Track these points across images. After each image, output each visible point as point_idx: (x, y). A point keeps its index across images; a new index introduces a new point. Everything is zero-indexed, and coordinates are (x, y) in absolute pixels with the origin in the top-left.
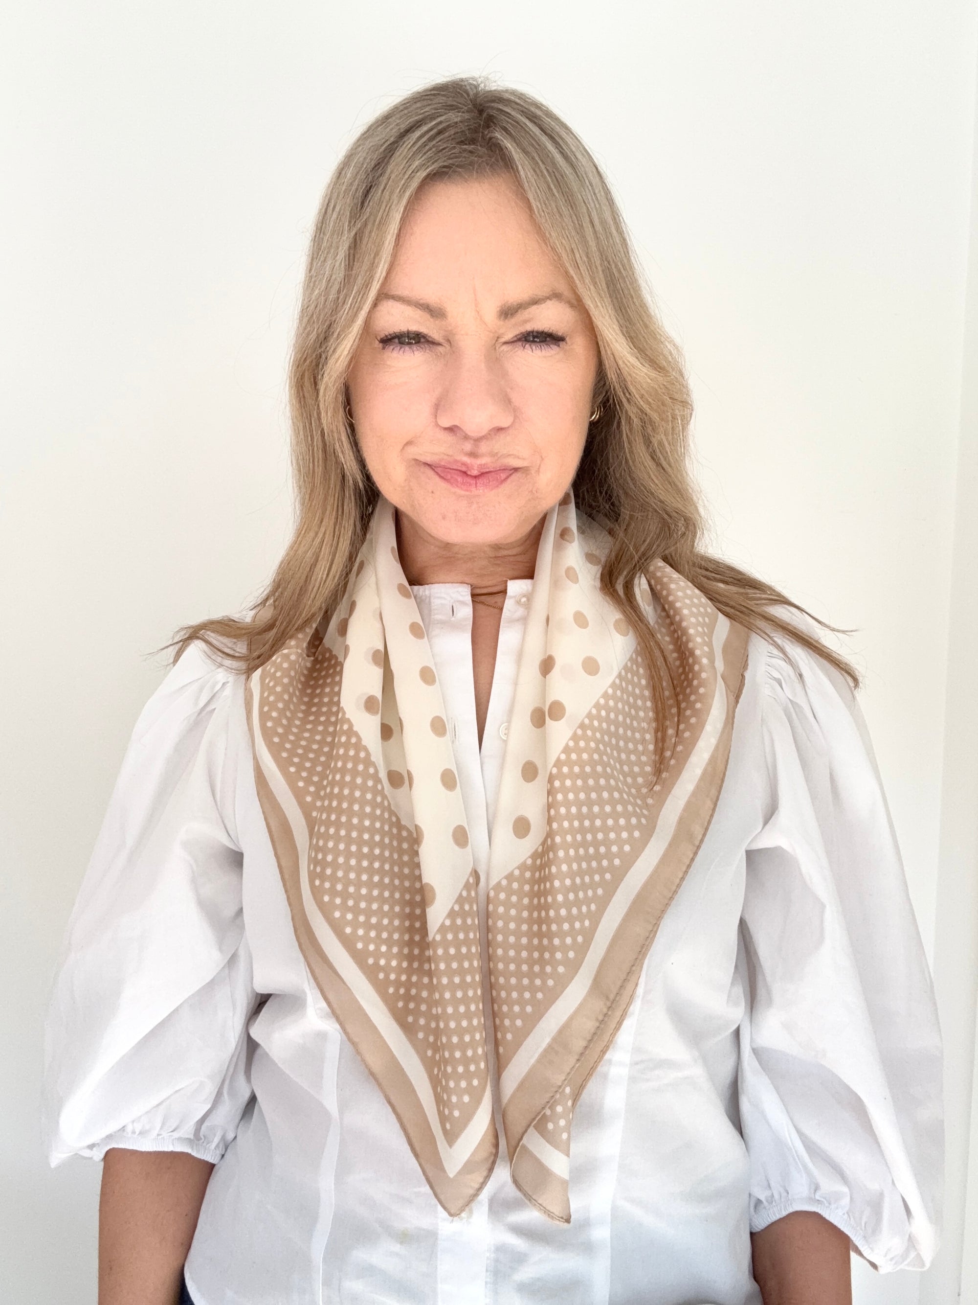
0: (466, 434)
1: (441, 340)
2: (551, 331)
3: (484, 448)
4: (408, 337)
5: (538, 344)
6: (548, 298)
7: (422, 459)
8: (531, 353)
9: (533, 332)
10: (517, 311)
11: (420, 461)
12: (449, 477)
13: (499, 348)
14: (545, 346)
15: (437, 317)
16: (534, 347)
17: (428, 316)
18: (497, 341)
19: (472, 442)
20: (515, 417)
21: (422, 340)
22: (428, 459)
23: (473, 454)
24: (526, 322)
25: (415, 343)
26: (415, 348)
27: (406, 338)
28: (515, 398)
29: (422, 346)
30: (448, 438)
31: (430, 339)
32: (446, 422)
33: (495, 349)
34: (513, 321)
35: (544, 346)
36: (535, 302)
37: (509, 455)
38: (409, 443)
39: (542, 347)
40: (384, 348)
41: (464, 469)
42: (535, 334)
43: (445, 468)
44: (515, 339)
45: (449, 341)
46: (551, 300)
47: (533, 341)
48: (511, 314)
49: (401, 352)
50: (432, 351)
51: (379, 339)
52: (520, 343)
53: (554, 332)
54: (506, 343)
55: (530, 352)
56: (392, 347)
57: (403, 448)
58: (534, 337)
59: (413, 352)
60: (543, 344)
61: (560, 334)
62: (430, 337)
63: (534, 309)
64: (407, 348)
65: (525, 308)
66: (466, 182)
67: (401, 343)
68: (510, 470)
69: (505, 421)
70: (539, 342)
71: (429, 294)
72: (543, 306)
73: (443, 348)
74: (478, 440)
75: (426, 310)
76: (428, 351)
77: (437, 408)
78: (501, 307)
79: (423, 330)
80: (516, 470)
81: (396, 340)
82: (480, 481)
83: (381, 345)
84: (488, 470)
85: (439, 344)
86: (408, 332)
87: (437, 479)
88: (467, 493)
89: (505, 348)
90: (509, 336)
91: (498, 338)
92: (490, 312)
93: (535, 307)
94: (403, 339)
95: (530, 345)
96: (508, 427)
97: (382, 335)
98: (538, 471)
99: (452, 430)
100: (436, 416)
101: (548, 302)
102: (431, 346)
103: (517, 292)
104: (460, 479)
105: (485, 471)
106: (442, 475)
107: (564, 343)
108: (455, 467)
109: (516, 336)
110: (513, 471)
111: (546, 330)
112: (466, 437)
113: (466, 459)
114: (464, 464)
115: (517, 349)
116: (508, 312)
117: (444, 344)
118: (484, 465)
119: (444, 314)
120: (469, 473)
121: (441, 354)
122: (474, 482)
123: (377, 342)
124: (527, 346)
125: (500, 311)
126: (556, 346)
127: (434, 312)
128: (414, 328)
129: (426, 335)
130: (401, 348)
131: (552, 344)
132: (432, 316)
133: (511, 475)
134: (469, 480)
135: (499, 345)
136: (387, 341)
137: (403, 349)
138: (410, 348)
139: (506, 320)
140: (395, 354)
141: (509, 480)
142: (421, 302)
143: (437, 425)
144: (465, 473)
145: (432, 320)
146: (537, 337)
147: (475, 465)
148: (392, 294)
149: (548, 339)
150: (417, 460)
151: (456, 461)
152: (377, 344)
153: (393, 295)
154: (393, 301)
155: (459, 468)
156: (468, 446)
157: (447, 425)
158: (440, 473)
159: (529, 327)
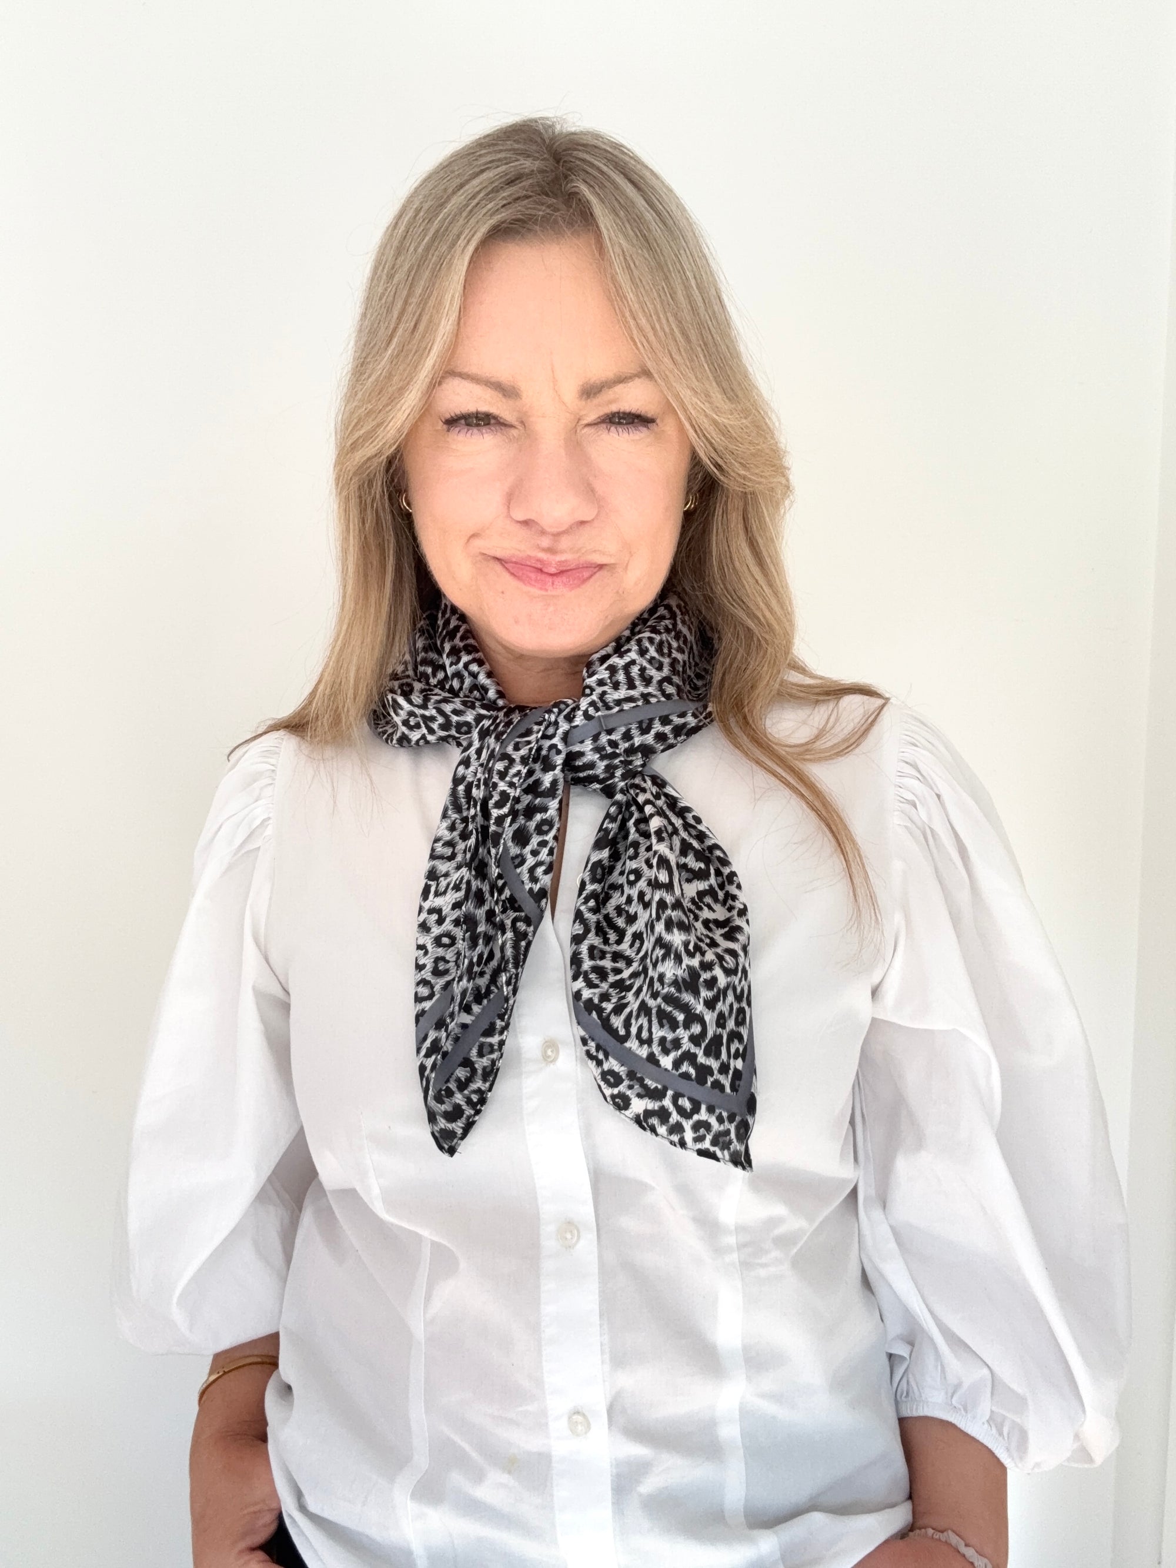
0: (543, 529)
1: (516, 423)
2: (639, 412)
3: (565, 543)
4: (477, 417)
5: (625, 427)
6: (637, 375)
7: (492, 553)
8: (617, 437)
9: (618, 413)
10: (601, 391)
11: (489, 556)
12: (520, 574)
13: (581, 431)
14: (633, 429)
15: (510, 397)
16: (620, 430)
17: (500, 396)
18: (578, 422)
19: (551, 537)
20: (600, 507)
21: (492, 421)
22: (499, 554)
23: (550, 550)
24: (610, 402)
25: (485, 425)
26: (484, 431)
27: (474, 419)
28: (600, 487)
29: (493, 428)
30: (523, 532)
31: (502, 421)
32: (520, 515)
33: (576, 431)
34: (596, 401)
35: (631, 428)
36: (621, 380)
37: (595, 551)
38: (474, 536)
39: (630, 430)
40: (448, 430)
41: (539, 566)
42: (621, 415)
43: (516, 563)
44: (599, 420)
45: (522, 423)
46: (639, 377)
47: (620, 423)
48: (595, 394)
49: (468, 435)
50: (503, 435)
51: (444, 421)
52: (604, 426)
53: (642, 414)
54: (588, 425)
55: (616, 435)
56: (457, 429)
57: (468, 540)
58: (620, 418)
59: (482, 434)
60: (629, 426)
61: (649, 415)
62: (501, 418)
63: (619, 389)
64: (475, 430)
65: (610, 387)
66: (542, 243)
67: (468, 425)
68: (595, 567)
69: (586, 513)
70: (627, 424)
71: (502, 372)
72: (631, 384)
73: (516, 431)
74: (557, 535)
75: (498, 389)
76: (499, 434)
77: (510, 498)
78: (583, 385)
79: (493, 410)
80: (601, 567)
81: (463, 421)
82: (558, 580)
83: (445, 427)
84: (569, 568)
85: (512, 426)
86: (477, 413)
87: (506, 576)
88: (543, 593)
89: (586, 430)
90: (592, 417)
91: (579, 419)
92: (570, 391)
93: (621, 386)
94: (470, 420)
95: (616, 428)
96: (593, 520)
97: (448, 416)
98: (626, 568)
99: (526, 523)
100: (509, 507)
101: (637, 381)
102: (503, 428)
103: (600, 368)
104: (533, 575)
105: (564, 568)
106: (512, 571)
107: (654, 424)
108: (529, 563)
109: (599, 417)
110: (597, 569)
111: (633, 411)
112: (543, 532)
113: (542, 555)
114: (539, 560)
115: (599, 433)
116: (590, 391)
117: (519, 427)
118: (563, 562)
119: (517, 393)
120: (545, 570)
121: (514, 437)
122: (551, 580)
123: (441, 423)
124: (613, 428)
125: (582, 390)
126: (645, 429)
127: (507, 391)
128: (484, 408)
129: (498, 416)
130: (468, 430)
131: (641, 425)
132: (504, 395)
133: (595, 573)
134: (543, 577)
135: (581, 427)
136: (452, 422)
137: (470, 431)
138: (479, 430)
139: (589, 400)
140: (461, 437)
141: (592, 580)
142: (493, 380)
143: (509, 516)
144: (541, 570)
145: (504, 400)
146: (624, 419)
147: (554, 561)
148: (459, 371)
149: (636, 421)
150: (484, 554)
151: (529, 557)
152: (440, 426)
153: (460, 373)
154: (460, 379)
155: (536, 566)
156: (545, 542)
157: (521, 518)
158: (510, 569)
159: (614, 408)
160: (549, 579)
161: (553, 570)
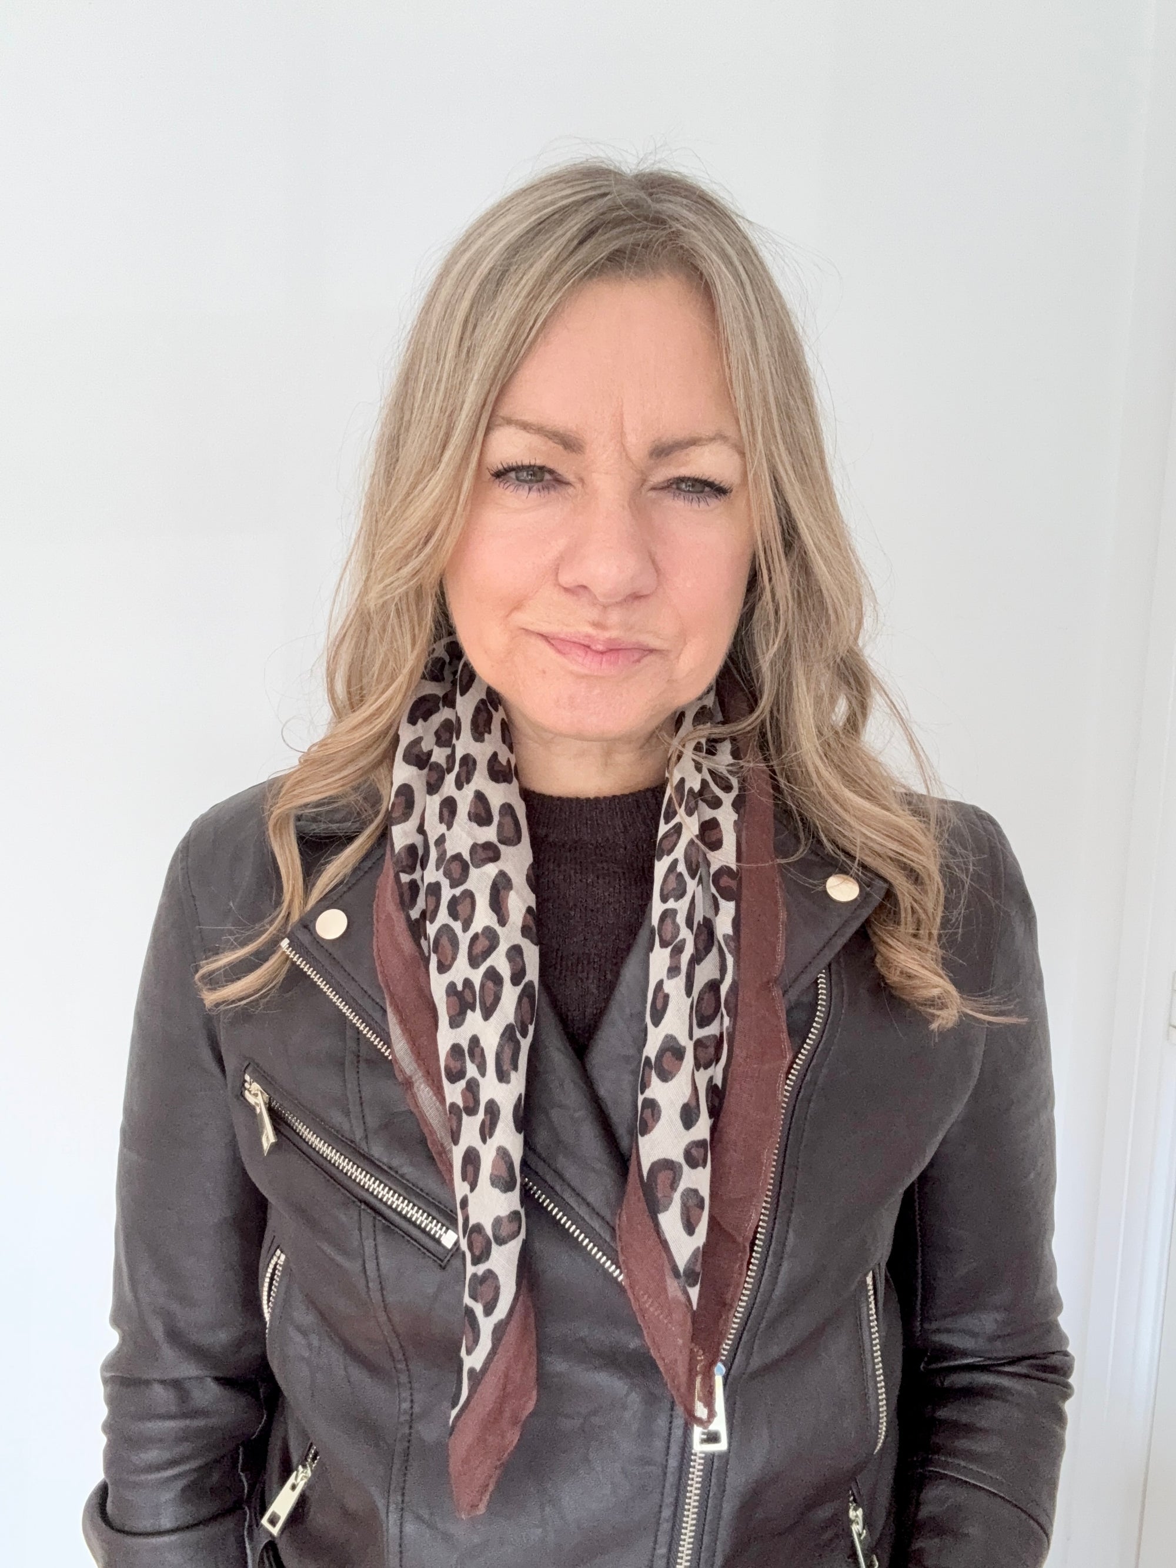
160: (598, 658)
161: (600, 647)
